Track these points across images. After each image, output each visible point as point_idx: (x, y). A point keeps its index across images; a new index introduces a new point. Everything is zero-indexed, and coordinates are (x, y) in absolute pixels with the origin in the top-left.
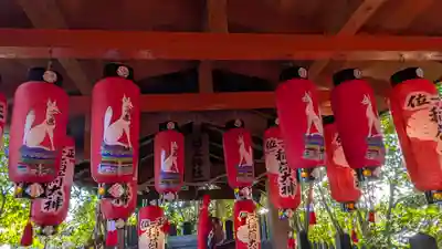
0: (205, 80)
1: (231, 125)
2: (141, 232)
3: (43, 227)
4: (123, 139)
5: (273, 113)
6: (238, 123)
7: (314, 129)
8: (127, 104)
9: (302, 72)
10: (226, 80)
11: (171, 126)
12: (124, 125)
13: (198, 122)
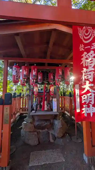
0: (46, 65)
1: (50, 72)
2: (34, 88)
3: (22, 85)
4: (35, 74)
5: (55, 70)
6: (51, 72)
7: (60, 74)
8: (36, 69)
9: (60, 66)
10: (50, 65)
11: (40, 72)
12: (35, 72)
13: (44, 71)
